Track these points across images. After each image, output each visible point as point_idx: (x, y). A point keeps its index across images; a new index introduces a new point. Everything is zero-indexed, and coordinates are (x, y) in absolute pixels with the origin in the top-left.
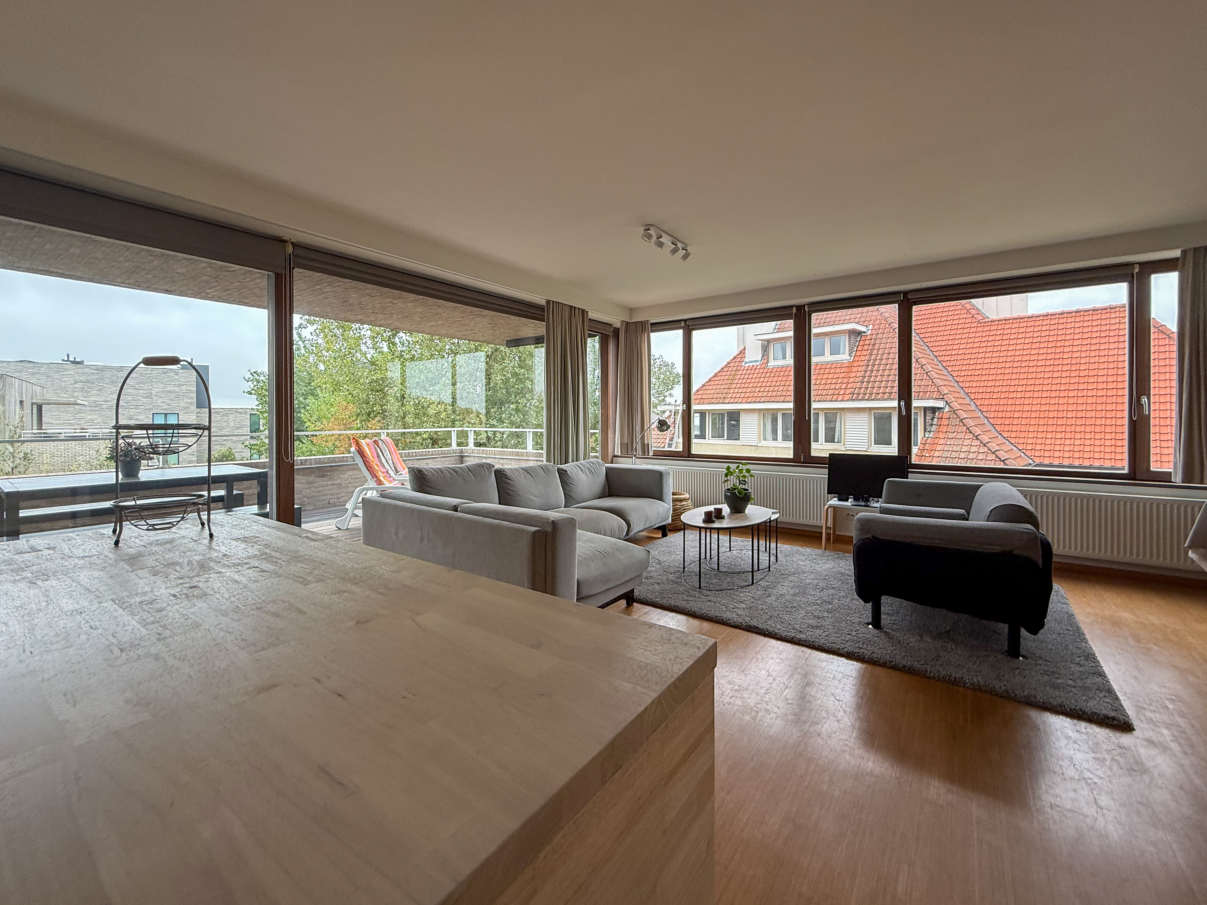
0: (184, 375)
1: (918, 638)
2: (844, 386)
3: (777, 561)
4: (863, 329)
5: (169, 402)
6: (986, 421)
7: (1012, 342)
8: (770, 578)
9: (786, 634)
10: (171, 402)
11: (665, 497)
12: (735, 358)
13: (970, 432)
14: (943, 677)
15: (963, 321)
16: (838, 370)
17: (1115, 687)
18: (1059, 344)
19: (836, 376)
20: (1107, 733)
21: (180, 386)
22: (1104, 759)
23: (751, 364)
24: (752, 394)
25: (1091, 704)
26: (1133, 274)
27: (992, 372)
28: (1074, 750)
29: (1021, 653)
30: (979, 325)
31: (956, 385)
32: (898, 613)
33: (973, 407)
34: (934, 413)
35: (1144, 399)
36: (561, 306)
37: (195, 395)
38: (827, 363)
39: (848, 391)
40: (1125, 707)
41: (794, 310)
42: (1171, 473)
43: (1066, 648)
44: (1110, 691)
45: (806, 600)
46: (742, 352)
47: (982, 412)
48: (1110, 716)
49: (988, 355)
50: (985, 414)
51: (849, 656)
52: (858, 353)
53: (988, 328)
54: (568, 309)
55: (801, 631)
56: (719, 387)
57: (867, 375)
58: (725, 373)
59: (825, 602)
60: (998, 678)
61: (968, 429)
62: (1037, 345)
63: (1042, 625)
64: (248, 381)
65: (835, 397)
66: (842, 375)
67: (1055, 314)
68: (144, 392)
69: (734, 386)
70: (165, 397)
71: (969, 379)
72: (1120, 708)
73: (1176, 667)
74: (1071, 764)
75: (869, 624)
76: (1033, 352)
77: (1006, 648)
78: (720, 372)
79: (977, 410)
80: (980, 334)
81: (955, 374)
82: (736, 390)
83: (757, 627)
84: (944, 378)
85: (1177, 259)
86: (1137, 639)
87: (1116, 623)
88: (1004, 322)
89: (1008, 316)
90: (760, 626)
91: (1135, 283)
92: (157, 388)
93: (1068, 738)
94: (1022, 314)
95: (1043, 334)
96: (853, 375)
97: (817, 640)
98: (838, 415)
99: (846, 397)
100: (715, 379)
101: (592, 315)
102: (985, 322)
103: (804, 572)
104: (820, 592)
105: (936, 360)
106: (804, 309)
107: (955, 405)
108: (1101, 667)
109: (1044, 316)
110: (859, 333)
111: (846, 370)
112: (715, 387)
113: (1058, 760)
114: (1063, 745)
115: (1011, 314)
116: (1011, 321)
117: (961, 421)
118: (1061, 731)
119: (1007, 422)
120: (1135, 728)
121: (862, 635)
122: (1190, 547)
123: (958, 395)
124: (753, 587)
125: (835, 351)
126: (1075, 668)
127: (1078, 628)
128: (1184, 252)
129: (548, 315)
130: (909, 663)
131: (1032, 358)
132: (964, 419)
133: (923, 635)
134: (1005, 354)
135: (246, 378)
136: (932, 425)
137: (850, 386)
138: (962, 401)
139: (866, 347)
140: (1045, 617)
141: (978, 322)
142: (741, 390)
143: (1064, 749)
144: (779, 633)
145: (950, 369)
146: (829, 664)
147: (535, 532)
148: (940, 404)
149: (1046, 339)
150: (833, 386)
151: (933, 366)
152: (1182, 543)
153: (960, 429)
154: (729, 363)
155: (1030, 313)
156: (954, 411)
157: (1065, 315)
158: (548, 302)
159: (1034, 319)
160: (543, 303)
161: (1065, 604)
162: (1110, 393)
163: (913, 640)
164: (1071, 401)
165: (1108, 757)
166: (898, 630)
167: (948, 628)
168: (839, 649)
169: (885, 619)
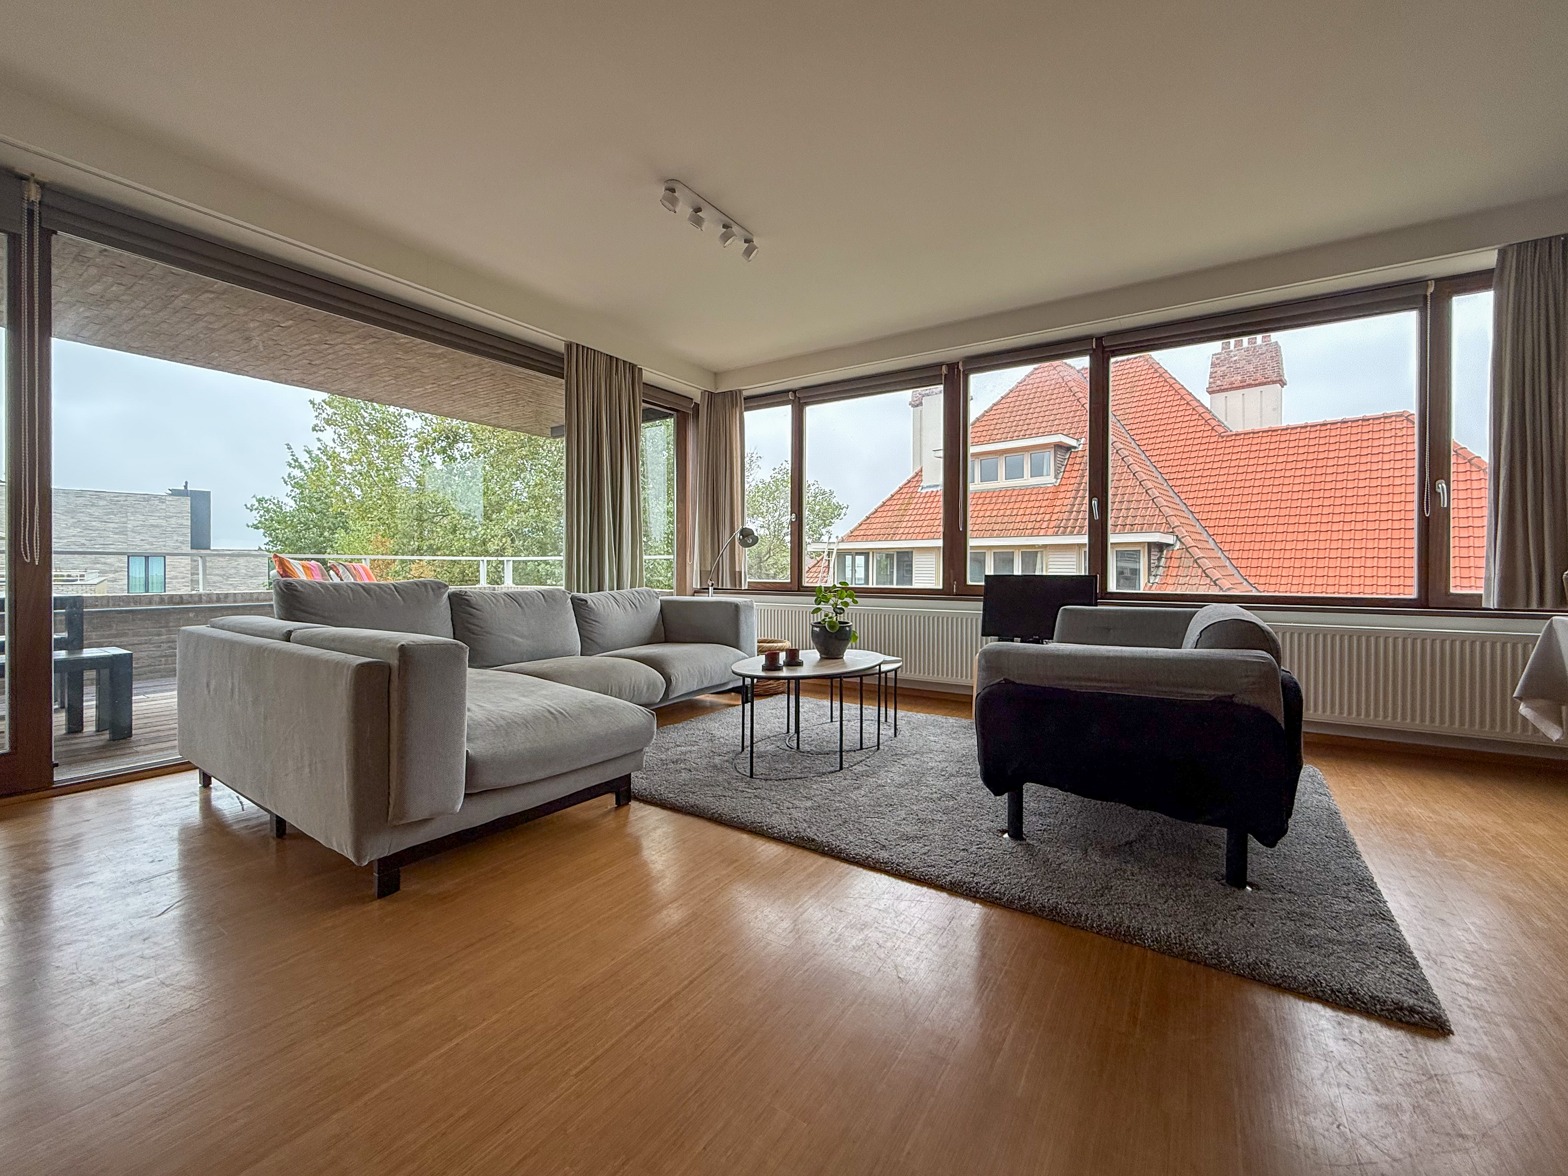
0: (172, 503)
1: (1079, 854)
2: (1047, 517)
3: (895, 736)
4: (1073, 443)
5: (151, 540)
6: (1227, 563)
7: (1261, 461)
8: (875, 760)
9: (858, 850)
10: (154, 540)
11: (743, 643)
12: (909, 481)
13: (1207, 576)
14: (1106, 928)
15: (1200, 434)
16: (1040, 497)
17: (1411, 941)
18: (1320, 463)
19: (1038, 504)
20: (1402, 1042)
21: (167, 518)
22: (1399, 1106)
23: (930, 490)
24: (929, 529)
25: (1370, 977)
26: (1426, 297)
27: (1235, 500)
28: (1339, 1085)
29: (1249, 879)
30: (1220, 440)
31: (1191, 517)
32: (1057, 813)
33: (1212, 545)
34: (1161, 551)
35: (1441, 485)
36: (591, 355)
37: (189, 531)
38: (1027, 488)
39: (1052, 524)
40: (1431, 982)
41: (944, 369)
42: (1480, 596)
43: (1326, 869)
44: (1403, 950)
45: (916, 793)
46: (919, 474)
47: (1222, 551)
48: (1405, 1005)
49: (1231, 478)
50: (1226, 554)
51: (955, 889)
52: (1066, 475)
53: (1232, 444)
54: (604, 359)
55: (884, 846)
56: (887, 519)
57: (1077, 502)
58: (895, 502)
59: (946, 795)
60: (1204, 928)
61: (1204, 571)
62: (1293, 465)
63: (1282, 831)
64: (251, 510)
65: (1036, 531)
66: (1045, 503)
67: (1316, 426)
68: (116, 526)
69: (907, 518)
70: (146, 533)
71: (1207, 509)
72: (1421, 987)
73: (1508, 900)
74: (1332, 1124)
75: (1004, 832)
76: (1288, 474)
77: (1224, 871)
78: (889, 500)
79: (1216, 549)
80: (1222, 451)
81: (1189, 503)
82: (910, 524)
83: (813, 840)
84: (1176, 507)
85: (1491, 271)
86: (1439, 851)
87: (1404, 824)
88: (1251, 435)
89: (1257, 428)
90: (820, 838)
91: (1429, 312)
92: (134, 520)
93: (1327, 1056)
94: (1274, 426)
95: (1301, 451)
96: (1059, 502)
97: (907, 861)
98: (1039, 555)
99: (1050, 531)
100: (882, 509)
101: (650, 375)
102: (1228, 436)
103: (931, 751)
104: (945, 780)
105: (1165, 484)
106: (958, 368)
107: (1189, 541)
108: (1385, 902)
109: (1302, 427)
110: (1069, 448)
111: (1051, 496)
112: (882, 520)
113: (1306, 1114)
114: (1316, 1073)
115: (1261, 425)
116: (1260, 434)
117: (1196, 561)
118: (1313, 1040)
119: (1255, 563)
120: (1453, 1028)
121: (986, 850)
122: (1520, 698)
123: (1192, 529)
124: (839, 774)
125: (1037, 472)
126: (1340, 906)
127: (1345, 834)
128: (1503, 253)
129: (570, 367)
130: (1051, 902)
131: (1287, 481)
132: (1199, 558)
133: (1090, 849)
134: (1252, 476)
135: (249, 506)
136: (1158, 567)
137: (1055, 517)
138: (1198, 537)
139: (1076, 467)
140: (1289, 815)
141: (1220, 435)
142: (915, 524)
143: (1319, 1082)
144: (846, 849)
145: (1183, 496)
146: (913, 905)
147: (362, 665)
148: (1169, 539)
149: (1305, 457)
150: (1033, 518)
151: (1161, 491)
152: (1509, 691)
153: (1194, 571)
154: (901, 489)
155: (1284, 424)
156: (1187, 549)
157: (1328, 427)
158: (569, 346)
159: (1289, 431)
160: (562, 348)
161: (1325, 795)
162: (1384, 526)
163: (1070, 859)
164: (1335, 536)
165: (1406, 1102)
166: (1050, 840)
167: (1132, 837)
168: (938, 877)
169: (1030, 822)
